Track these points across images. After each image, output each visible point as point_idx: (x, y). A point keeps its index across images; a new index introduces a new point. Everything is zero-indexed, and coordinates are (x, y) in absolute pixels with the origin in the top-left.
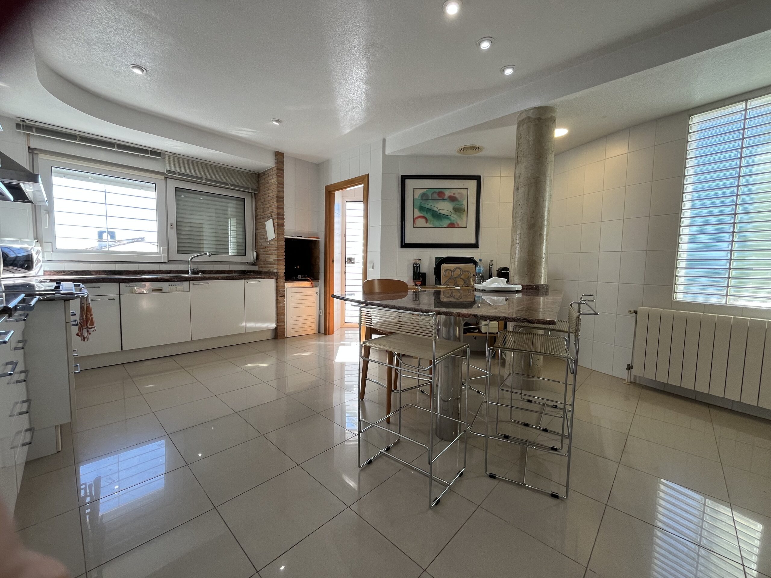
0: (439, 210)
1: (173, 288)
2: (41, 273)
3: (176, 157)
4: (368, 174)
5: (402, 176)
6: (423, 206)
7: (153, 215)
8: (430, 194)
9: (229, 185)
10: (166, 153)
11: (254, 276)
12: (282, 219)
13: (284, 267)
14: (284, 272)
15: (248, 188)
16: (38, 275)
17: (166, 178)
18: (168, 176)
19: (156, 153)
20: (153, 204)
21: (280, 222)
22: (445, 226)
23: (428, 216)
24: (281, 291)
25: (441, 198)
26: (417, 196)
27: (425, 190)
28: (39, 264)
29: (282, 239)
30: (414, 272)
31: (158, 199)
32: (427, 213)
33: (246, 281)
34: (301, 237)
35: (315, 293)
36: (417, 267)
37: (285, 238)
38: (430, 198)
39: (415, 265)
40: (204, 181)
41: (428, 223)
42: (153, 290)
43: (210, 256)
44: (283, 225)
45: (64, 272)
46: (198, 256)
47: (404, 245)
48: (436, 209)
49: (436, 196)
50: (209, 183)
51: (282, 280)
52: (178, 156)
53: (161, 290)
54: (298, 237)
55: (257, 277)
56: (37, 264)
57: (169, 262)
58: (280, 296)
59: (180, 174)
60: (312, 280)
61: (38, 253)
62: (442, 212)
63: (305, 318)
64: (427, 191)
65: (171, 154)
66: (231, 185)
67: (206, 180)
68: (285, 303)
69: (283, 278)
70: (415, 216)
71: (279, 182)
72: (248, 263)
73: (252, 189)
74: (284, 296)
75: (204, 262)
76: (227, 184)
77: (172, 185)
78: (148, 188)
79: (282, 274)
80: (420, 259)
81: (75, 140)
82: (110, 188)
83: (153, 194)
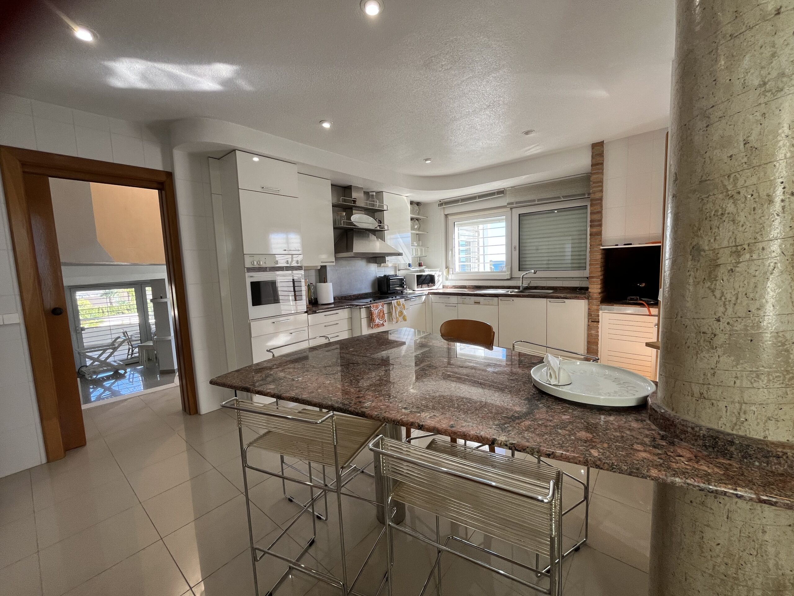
1: (487, 302)
3: (515, 190)
7: (503, 241)
10: (507, 189)
13: (599, 286)
14: (600, 293)
17: (511, 209)
18: (511, 206)
19: (501, 192)
20: (503, 232)
21: (595, 230)
24: (593, 316)
28: (437, 282)
29: (597, 251)
31: (507, 227)
33: (549, 300)
34: (631, 244)
35: (651, 324)
37: (604, 250)
40: (537, 203)
42: (475, 303)
46: (527, 273)
50: (543, 201)
51: (596, 302)
52: (516, 187)
53: (479, 303)
54: (625, 245)
57: (511, 279)
58: (592, 322)
59: (517, 203)
60: (649, 305)
65: (510, 188)
67: (539, 200)
68: (600, 330)
69: (596, 299)
72: (587, 278)
73: (589, 194)
74: (599, 322)
76: (559, 198)
77: (517, 212)
78: (499, 221)
79: (595, 295)
83: (503, 224)
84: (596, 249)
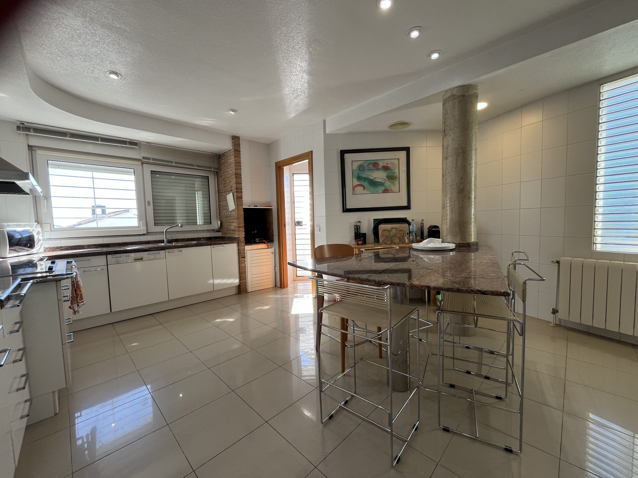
0: (375, 178)
1: (152, 257)
2: (42, 250)
3: (150, 146)
4: (312, 151)
5: (341, 151)
6: (360, 175)
7: (133, 195)
8: (366, 165)
9: (195, 166)
10: (142, 143)
11: (218, 242)
12: (240, 192)
13: (244, 233)
14: (244, 237)
15: (211, 168)
16: (39, 252)
17: (142, 163)
18: (144, 161)
19: (133, 143)
20: (132, 186)
21: (239, 195)
22: (380, 192)
23: (366, 184)
24: (242, 253)
25: (376, 169)
26: (355, 167)
27: (362, 162)
28: (40, 243)
29: (241, 209)
30: (355, 233)
31: (137, 181)
32: (364, 182)
33: (213, 247)
34: (257, 206)
35: (270, 253)
36: (357, 228)
37: (244, 209)
38: (366, 169)
39: (356, 227)
40: (174, 164)
41: (365, 190)
42: (135, 260)
43: (181, 227)
44: (241, 198)
45: (61, 247)
46: (171, 227)
47: (346, 210)
48: (371, 178)
49: (371, 166)
50: (179, 165)
51: (243, 244)
52: (152, 144)
53: (142, 259)
54: (254, 206)
55: (222, 243)
56: (38, 243)
57: (148, 233)
58: (241, 258)
59: (154, 159)
60: (268, 242)
61: (38, 233)
62: (377, 180)
63: (264, 274)
64: (363, 162)
65: (146, 143)
66: (197, 166)
67: (176, 163)
68: (246, 263)
69: (243, 242)
70: (354, 185)
71: (237, 161)
72: (213, 230)
73: (214, 168)
74: (245, 257)
75: (177, 232)
76: (193, 165)
77: (148, 169)
78: (128, 173)
79: (242, 239)
80: (360, 222)
81: (66, 136)
82: (96, 175)
83: (132, 177)
84: (241, 208)
